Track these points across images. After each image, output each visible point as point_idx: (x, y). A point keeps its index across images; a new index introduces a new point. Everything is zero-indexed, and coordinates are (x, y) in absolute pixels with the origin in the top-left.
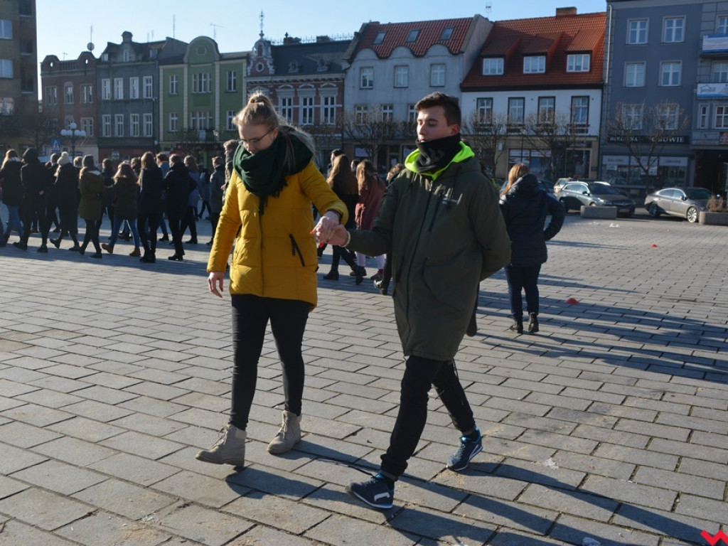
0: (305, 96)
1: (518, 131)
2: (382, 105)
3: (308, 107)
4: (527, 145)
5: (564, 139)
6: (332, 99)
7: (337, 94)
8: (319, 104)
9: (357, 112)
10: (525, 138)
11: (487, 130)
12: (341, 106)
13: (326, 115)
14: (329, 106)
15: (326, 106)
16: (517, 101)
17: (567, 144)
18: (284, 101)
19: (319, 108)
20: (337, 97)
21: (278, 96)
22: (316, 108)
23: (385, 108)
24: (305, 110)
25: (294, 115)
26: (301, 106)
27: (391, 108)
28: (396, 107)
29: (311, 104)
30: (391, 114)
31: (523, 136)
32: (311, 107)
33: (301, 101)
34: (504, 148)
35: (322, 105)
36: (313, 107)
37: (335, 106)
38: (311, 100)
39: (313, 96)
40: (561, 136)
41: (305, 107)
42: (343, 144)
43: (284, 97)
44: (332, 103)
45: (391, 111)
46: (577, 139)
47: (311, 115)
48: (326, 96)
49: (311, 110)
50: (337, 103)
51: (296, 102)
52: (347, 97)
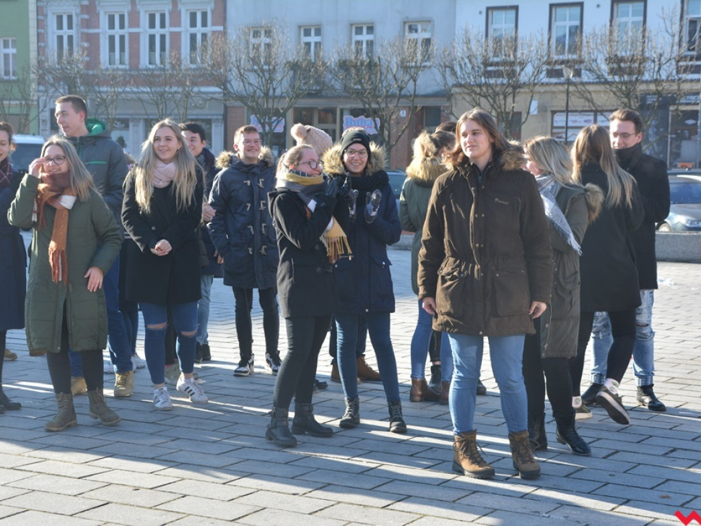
0: (152, 9)
1: (559, 74)
2: (300, 27)
3: (158, 31)
4: (576, 102)
5: (652, 87)
6: (204, 15)
7: (213, 5)
8: (179, 25)
9: (253, 40)
10: (572, 88)
11: (498, 74)
12: (221, 28)
13: (193, 47)
14: (199, 30)
15: (193, 30)
16: (567, 11)
17: (672, 99)
18: (111, 19)
19: (179, 33)
20: (213, 12)
21: (98, 8)
22: (171, 33)
23: (307, 33)
24: (152, 38)
25: (131, 47)
26: (144, 30)
27: (318, 32)
28: (327, 30)
29: (163, 25)
30: (318, 44)
31: (569, 82)
32: (162, 31)
33: (144, 20)
34: (542, 109)
35: (185, 29)
36: (167, 31)
37: (209, 29)
38: (163, 16)
39: (167, 9)
40: (647, 82)
41: (152, 31)
42: (226, 108)
43: (111, 10)
44: (204, 24)
45: (318, 39)
46: (686, 87)
47: (163, 49)
48: (193, 8)
49: (163, 37)
50: (213, 24)
51: (135, 22)
52: (232, 12)
